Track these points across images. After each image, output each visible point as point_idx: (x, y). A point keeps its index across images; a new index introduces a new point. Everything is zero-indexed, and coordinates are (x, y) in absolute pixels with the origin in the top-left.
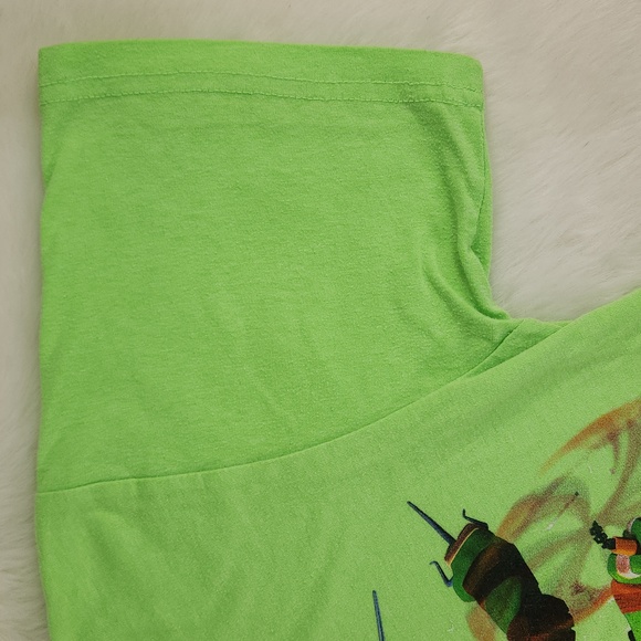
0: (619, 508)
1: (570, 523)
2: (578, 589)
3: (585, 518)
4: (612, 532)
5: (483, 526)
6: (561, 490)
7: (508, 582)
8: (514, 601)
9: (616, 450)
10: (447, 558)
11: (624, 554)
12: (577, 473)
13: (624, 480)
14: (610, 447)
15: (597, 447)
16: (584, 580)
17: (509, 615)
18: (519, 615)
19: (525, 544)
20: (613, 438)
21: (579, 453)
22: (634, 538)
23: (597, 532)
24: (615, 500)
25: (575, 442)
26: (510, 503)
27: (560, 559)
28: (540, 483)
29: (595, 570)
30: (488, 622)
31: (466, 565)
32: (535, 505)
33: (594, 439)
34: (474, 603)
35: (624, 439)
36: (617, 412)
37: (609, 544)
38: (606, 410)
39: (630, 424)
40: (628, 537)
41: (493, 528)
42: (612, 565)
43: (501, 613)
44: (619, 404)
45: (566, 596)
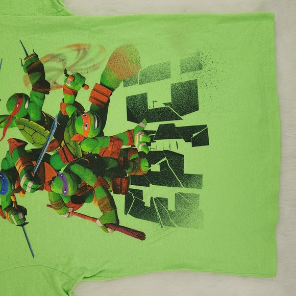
0: (73, 68)
1: (59, 66)
2: (55, 83)
3: (64, 67)
4: (69, 73)
5: (37, 56)
6: (61, 57)
7: (38, 73)
8: (37, 78)
9: (78, 54)
10: (25, 59)
11: (70, 80)
12: (66, 54)
13: (77, 62)
14: (77, 52)
15: (74, 50)
16: (57, 81)
17: (35, 81)
18: (37, 82)
19: (46, 66)
20: (79, 50)
21: (69, 50)
22: (74, 77)
23: (65, 71)
24: (73, 66)
25: (69, 47)
26: (46, 54)
27: (53, 73)
28: (56, 52)
29: (61, 80)
30: (29, 80)
31: (29, 63)
32: (53, 57)
33: (74, 48)
34: (27, 74)
35: (81, 52)
36: (82, 45)
37: (67, 76)
38: (80, 43)
39: (84, 49)
40: (73, 76)
41: (40, 57)
42: (66, 81)
43: (33, 79)
44: (84, 43)
45: (51, 83)
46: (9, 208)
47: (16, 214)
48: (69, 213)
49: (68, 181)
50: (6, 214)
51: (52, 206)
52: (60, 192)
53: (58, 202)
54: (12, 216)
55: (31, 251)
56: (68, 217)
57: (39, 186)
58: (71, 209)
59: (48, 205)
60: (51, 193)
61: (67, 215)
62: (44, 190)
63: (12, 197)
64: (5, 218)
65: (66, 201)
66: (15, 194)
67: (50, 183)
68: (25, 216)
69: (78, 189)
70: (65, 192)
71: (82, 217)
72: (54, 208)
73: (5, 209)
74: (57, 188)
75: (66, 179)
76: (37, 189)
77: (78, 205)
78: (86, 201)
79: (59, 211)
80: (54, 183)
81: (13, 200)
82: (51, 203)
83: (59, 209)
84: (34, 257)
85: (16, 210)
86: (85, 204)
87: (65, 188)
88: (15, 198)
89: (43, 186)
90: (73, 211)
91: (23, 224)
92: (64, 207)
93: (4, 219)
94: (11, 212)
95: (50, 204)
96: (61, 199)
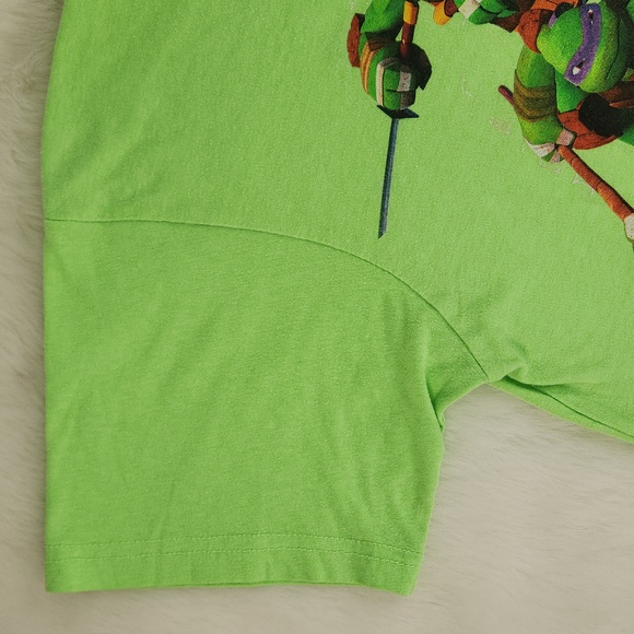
46: (382, 39)
47: (392, 68)
48: (557, 147)
49: (603, 42)
50: (365, 53)
51: (516, 96)
52: (560, 64)
53: (537, 95)
54: (379, 69)
55: (383, 210)
56: (548, 158)
57: (506, 14)
58: (566, 138)
59: (503, 89)
60: (532, 54)
61: (544, 151)
62: (516, 34)
63: (408, 7)
64: (356, 62)
65: (564, 103)
66: (421, 3)
67: (544, 19)
68: (419, 90)
69: (620, 84)
70: (576, 71)
71: (588, 181)
72: (517, 108)
73: (369, 35)
74: (556, 47)
75: (597, 29)
76: (496, 21)
77: (594, 137)
78: (626, 134)
79: (528, 125)
80: (556, 26)
81: (407, 19)
82: (516, 88)
83: (532, 119)
84: (381, 234)
85: (398, 55)
86: (617, 142)
87: (582, 60)
88: (415, 17)
89: (518, 18)
90: (570, 147)
91: (399, 112)
92: (550, 119)
93: (349, 65)
94: (381, 53)
95: (512, 89)
96: (552, 89)
